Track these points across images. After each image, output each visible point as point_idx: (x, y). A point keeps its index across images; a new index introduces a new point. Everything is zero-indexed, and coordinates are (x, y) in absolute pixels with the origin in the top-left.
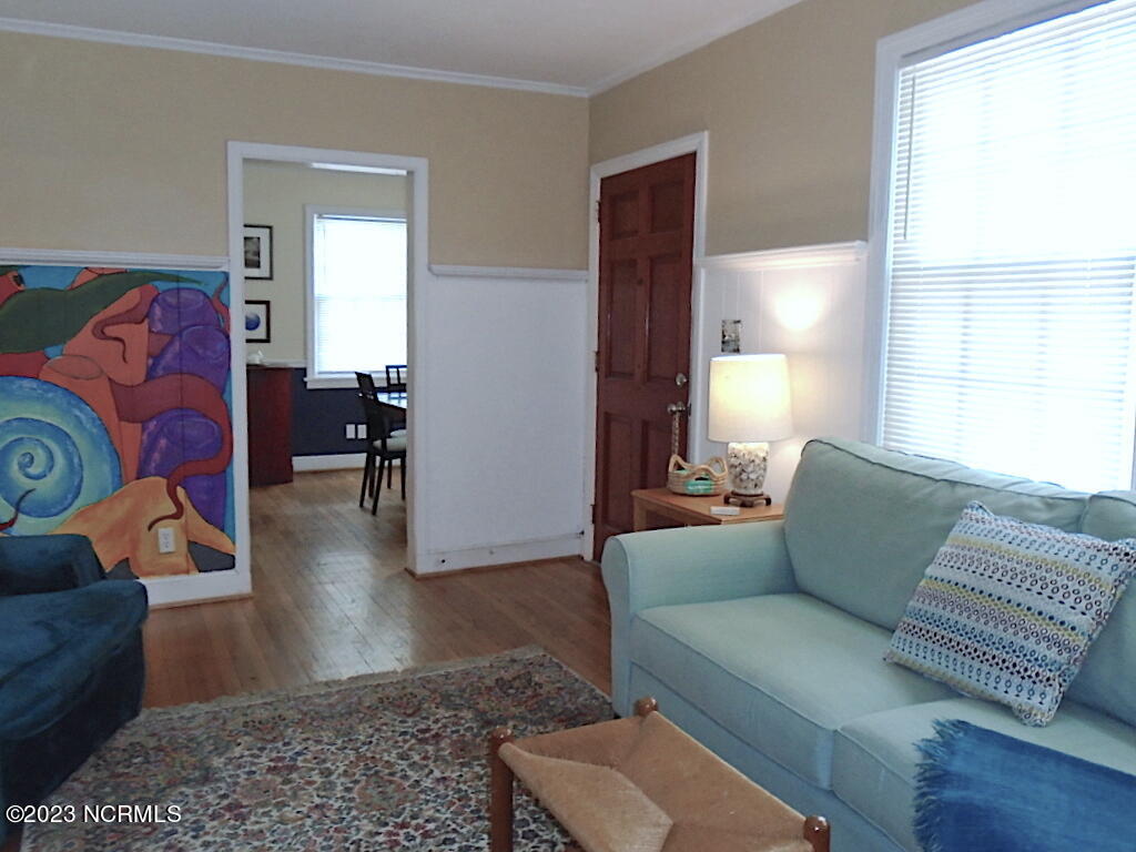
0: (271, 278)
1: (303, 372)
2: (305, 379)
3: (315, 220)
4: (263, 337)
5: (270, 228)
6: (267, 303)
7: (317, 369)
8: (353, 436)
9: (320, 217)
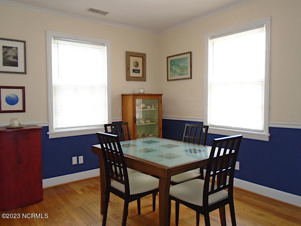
0: (25, 73)
1: (46, 129)
2: (48, 133)
3: (53, 40)
4: (21, 108)
5: (24, 42)
6: (23, 88)
7: (54, 127)
8: (76, 163)
9: (55, 38)
